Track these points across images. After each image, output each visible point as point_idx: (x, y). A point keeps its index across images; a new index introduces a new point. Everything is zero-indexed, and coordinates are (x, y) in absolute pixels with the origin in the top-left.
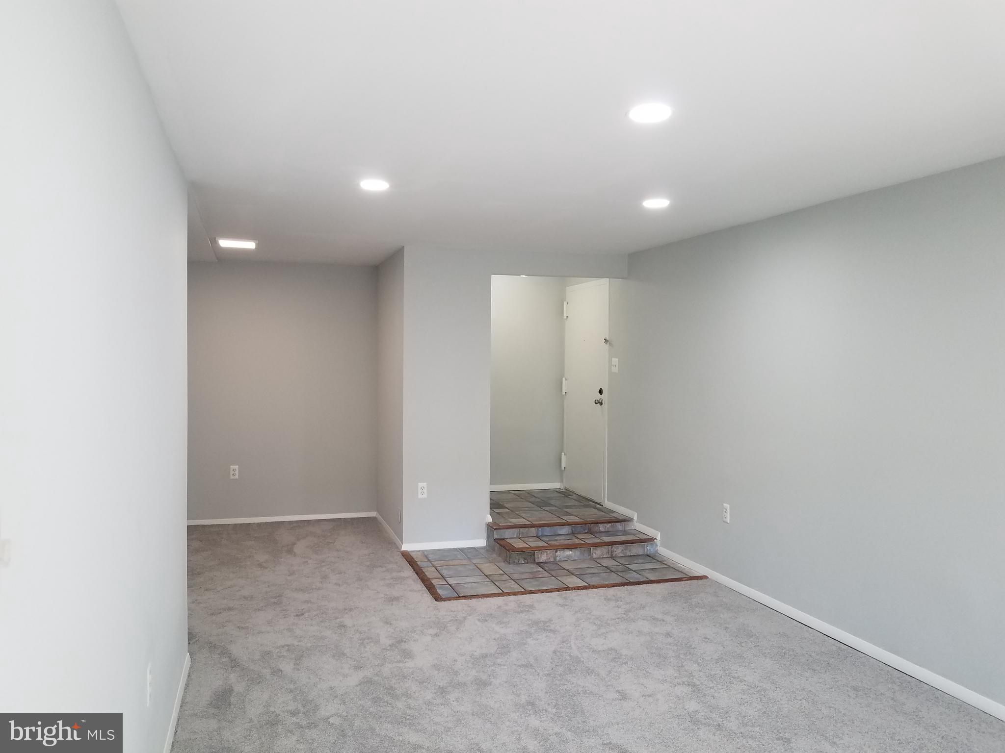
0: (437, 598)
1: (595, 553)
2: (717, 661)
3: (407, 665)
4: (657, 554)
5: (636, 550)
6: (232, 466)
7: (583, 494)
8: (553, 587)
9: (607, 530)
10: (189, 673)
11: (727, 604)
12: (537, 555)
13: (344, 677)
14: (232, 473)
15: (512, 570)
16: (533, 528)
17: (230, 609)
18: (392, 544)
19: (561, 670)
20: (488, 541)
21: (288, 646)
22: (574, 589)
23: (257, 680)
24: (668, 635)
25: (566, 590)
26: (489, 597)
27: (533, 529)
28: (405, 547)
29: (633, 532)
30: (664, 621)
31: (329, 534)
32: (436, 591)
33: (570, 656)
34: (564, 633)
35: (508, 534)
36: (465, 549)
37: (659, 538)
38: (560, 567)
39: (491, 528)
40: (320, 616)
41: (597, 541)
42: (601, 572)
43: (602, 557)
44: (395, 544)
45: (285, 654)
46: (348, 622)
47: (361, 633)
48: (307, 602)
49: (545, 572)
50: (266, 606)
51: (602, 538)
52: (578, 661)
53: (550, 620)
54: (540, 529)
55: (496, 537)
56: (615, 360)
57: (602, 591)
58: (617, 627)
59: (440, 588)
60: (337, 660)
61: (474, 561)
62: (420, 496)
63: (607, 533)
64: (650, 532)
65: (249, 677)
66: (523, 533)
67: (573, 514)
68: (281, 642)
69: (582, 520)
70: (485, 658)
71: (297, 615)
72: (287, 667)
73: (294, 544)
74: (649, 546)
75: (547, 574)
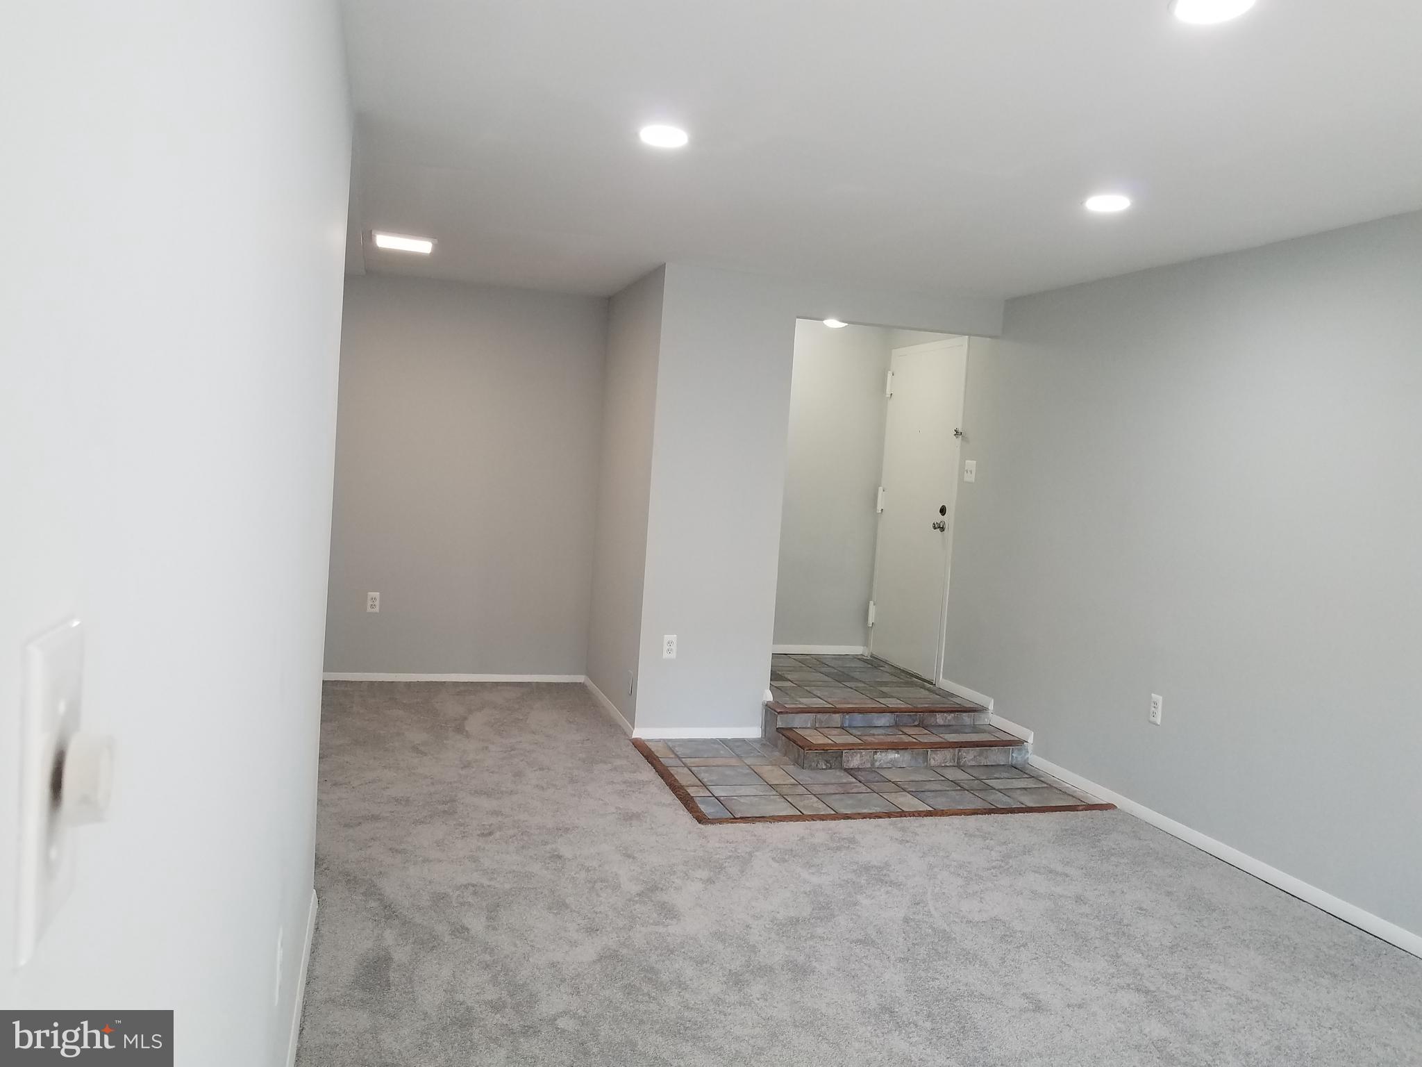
0: (701, 819)
1: (934, 759)
2: (1173, 949)
3: (671, 929)
4: (1027, 766)
5: (996, 756)
6: (369, 593)
7: (902, 666)
8: (878, 810)
9: (947, 724)
10: (317, 924)
11: (1158, 853)
12: (846, 756)
13: (571, 946)
14: (370, 603)
15: (807, 779)
16: (838, 715)
17: (375, 818)
18: (614, 729)
19: (922, 952)
20: (765, 731)
21: (473, 886)
22: (914, 816)
23: (428, 943)
24: (1079, 899)
25: (901, 816)
26: (781, 821)
27: (837, 717)
28: (639, 733)
29: (986, 728)
30: (1067, 876)
31: (517, 706)
32: (698, 806)
33: (934, 929)
34: (913, 888)
35: (798, 721)
36: (730, 740)
37: (1031, 740)
38: (883, 778)
39: (771, 711)
40: (519, 838)
41: (937, 739)
42: (948, 789)
43: (943, 765)
44: (620, 726)
45: (470, 900)
46: (566, 852)
47: (588, 870)
48: (496, 813)
49: (861, 784)
50: (431, 817)
51: (941, 735)
52: (947, 937)
53: (887, 864)
54: (847, 717)
55: (780, 725)
56: (971, 464)
57: (956, 820)
58: (996, 882)
59: (703, 803)
60: (556, 914)
61: (748, 761)
62: (666, 655)
63: (947, 727)
64: (1015, 729)
65: (415, 936)
66: (821, 722)
67: (893, 695)
68: (462, 880)
69: (909, 706)
70: (796, 925)
71: (483, 835)
72: (476, 923)
73: (465, 719)
74: (1016, 751)
75: (863, 788)
